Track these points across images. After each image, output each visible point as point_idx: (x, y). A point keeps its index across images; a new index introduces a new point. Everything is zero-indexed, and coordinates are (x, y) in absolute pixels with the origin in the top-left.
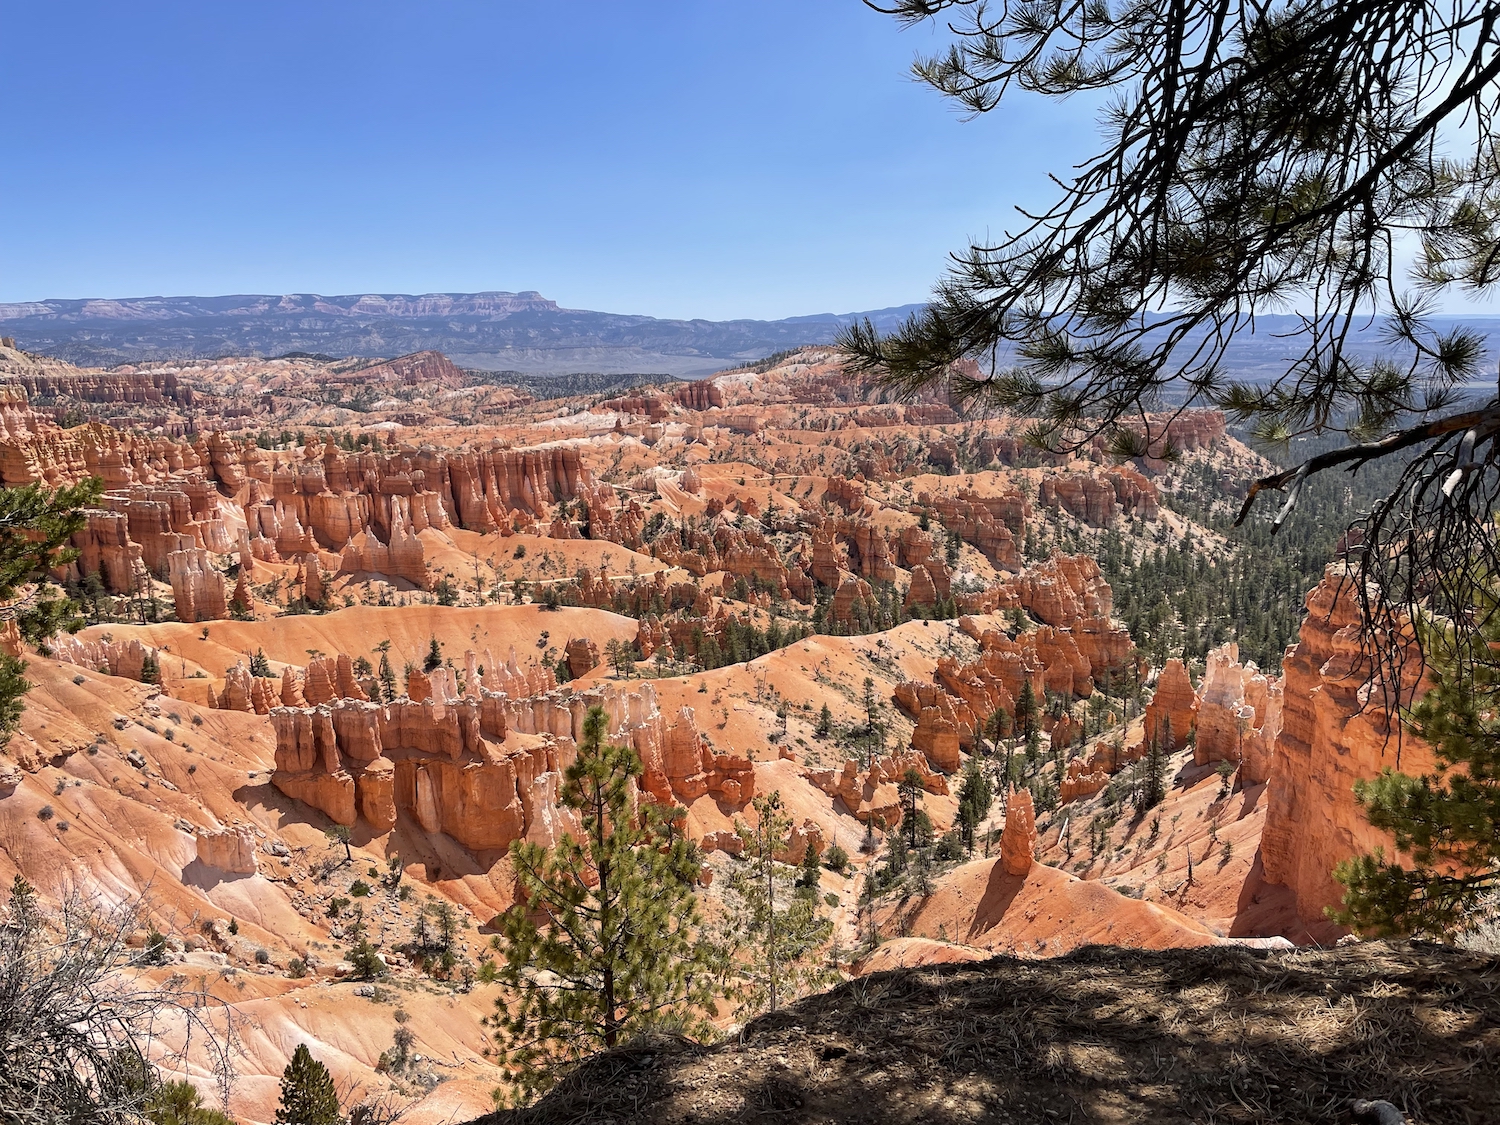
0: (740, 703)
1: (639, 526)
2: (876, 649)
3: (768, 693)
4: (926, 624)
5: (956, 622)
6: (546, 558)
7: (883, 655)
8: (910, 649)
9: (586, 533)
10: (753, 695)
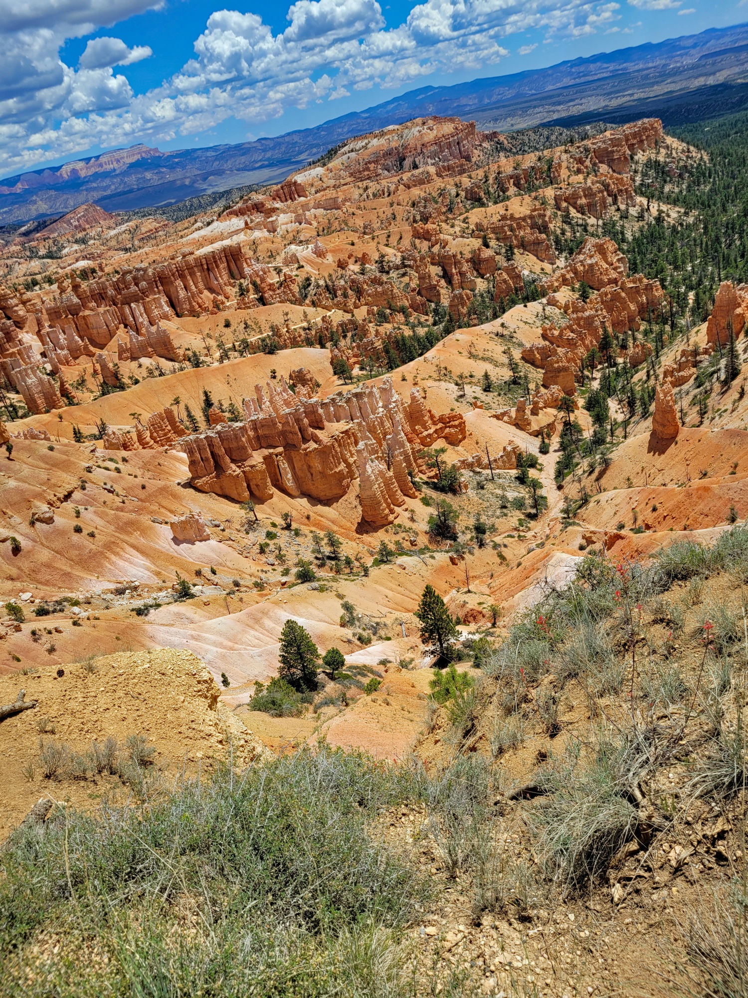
0: (430, 383)
1: (295, 288)
2: (500, 330)
3: (444, 373)
4: (525, 306)
5: (544, 300)
6: (246, 324)
7: (505, 333)
8: (522, 325)
9: (262, 301)
10: (435, 376)
